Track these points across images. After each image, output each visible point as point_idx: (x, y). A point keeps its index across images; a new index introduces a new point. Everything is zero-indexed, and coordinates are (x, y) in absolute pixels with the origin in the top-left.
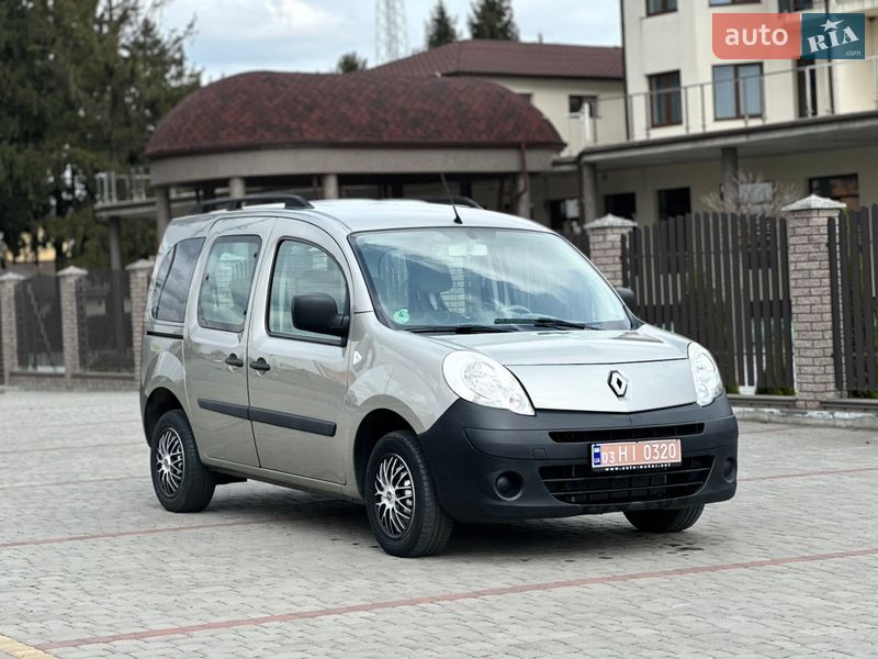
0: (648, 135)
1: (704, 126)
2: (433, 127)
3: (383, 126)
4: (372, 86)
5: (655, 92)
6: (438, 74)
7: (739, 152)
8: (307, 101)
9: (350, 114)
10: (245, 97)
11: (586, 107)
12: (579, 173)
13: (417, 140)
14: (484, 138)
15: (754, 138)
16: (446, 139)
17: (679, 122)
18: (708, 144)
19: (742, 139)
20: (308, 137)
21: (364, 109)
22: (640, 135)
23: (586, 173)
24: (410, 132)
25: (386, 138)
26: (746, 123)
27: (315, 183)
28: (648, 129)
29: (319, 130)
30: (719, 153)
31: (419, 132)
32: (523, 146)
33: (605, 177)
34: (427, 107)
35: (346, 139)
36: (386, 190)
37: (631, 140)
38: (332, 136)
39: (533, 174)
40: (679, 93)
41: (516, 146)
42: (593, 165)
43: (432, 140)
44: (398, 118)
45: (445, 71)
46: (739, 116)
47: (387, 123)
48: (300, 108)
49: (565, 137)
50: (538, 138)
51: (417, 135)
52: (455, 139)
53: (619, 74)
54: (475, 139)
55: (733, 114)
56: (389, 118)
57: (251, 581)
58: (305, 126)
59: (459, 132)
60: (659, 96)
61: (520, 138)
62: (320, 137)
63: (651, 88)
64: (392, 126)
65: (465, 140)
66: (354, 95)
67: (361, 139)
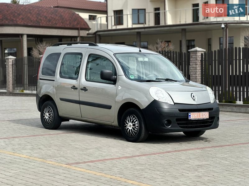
2: (54, 22)
3: (40, 21)
4: (37, 9)
6: (52, 7)
7: (141, 33)
8: (18, 12)
9: (31, 17)
12: (96, 37)
14: (68, 26)
15: (146, 30)
16: (58, 26)
17: (122, 24)
18: (133, 31)
19: (143, 30)
20: (19, 23)
21: (35, 16)
23: (97, 37)
24: (48, 23)
25: (41, 25)
26: (144, 25)
27: (20, 37)
28: (115, 26)
29: (22, 21)
30: (136, 33)
31: (50, 23)
32: (79, 29)
34: (53, 16)
35: (30, 24)
36: (38, 39)
38: (26, 23)
39: (81, 37)
41: (77, 29)
42: (99, 35)
43: (54, 26)
44: (45, 19)
45: (54, 6)
46: (139, 23)
47: (41, 20)
49: (90, 27)
50: (84, 27)
51: (50, 24)
52: (60, 26)
54: (66, 26)
55: (137, 23)
56: (42, 19)
58: (18, 20)
59: (61, 24)
60: (117, 17)
61: (78, 26)
62: (22, 23)
64: (43, 21)
65: (63, 26)
67: (34, 24)
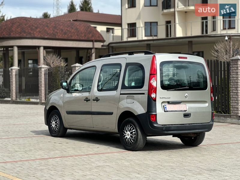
0: (127, 39)
1: (142, 38)
2: (70, 35)
3: (56, 34)
4: (54, 23)
5: (129, 28)
6: (72, 20)
7: (151, 45)
8: (36, 26)
9: (47, 30)
10: (18, 24)
11: (111, 31)
12: (109, 49)
13: (66, 38)
14: (83, 38)
15: (155, 42)
16: (73, 38)
17: (135, 36)
18: (143, 43)
19: (152, 42)
20: (36, 36)
21: (51, 29)
22: (125, 39)
23: (110, 49)
24: (64, 36)
25: (57, 37)
26: (153, 38)
27: (37, 49)
28: (127, 38)
29: (39, 34)
30: (146, 45)
31: (66, 36)
32: (94, 41)
33: (115, 50)
34: (68, 29)
35: (46, 37)
36: (56, 51)
37: (123, 41)
38: (42, 36)
39: (96, 48)
40: (136, 29)
41: (92, 41)
42: (112, 47)
43: (69, 38)
44: (61, 32)
45: (73, 19)
46: (151, 36)
47: (57, 33)
48: (34, 28)
49: (105, 39)
50: (98, 39)
51: (66, 37)
52: (76, 38)
53: (120, 22)
54: (81, 38)
55: (150, 35)
56: (58, 32)
57: (30, 151)
58: (35, 32)
59: (77, 36)
61: (93, 39)
62: (39, 36)
63: (128, 27)
64: (59, 34)
65: (78, 39)
66: (49, 25)
67: (50, 37)
